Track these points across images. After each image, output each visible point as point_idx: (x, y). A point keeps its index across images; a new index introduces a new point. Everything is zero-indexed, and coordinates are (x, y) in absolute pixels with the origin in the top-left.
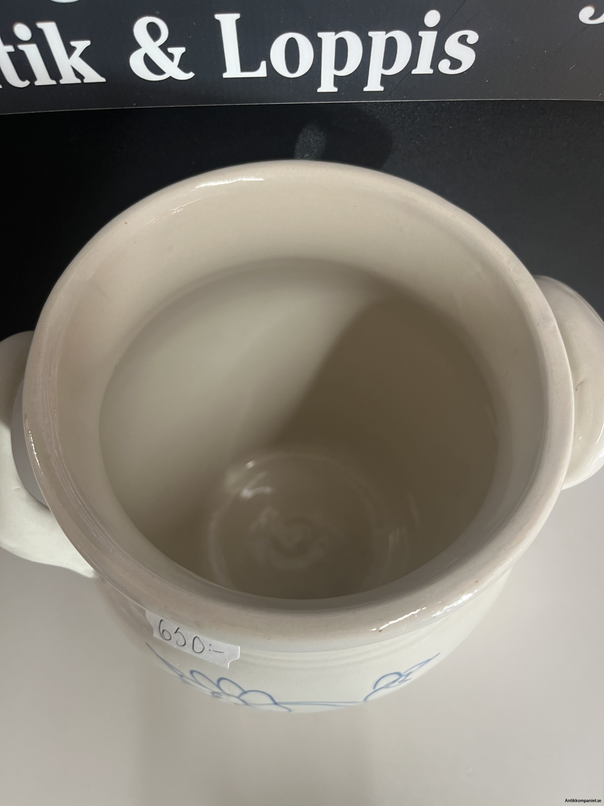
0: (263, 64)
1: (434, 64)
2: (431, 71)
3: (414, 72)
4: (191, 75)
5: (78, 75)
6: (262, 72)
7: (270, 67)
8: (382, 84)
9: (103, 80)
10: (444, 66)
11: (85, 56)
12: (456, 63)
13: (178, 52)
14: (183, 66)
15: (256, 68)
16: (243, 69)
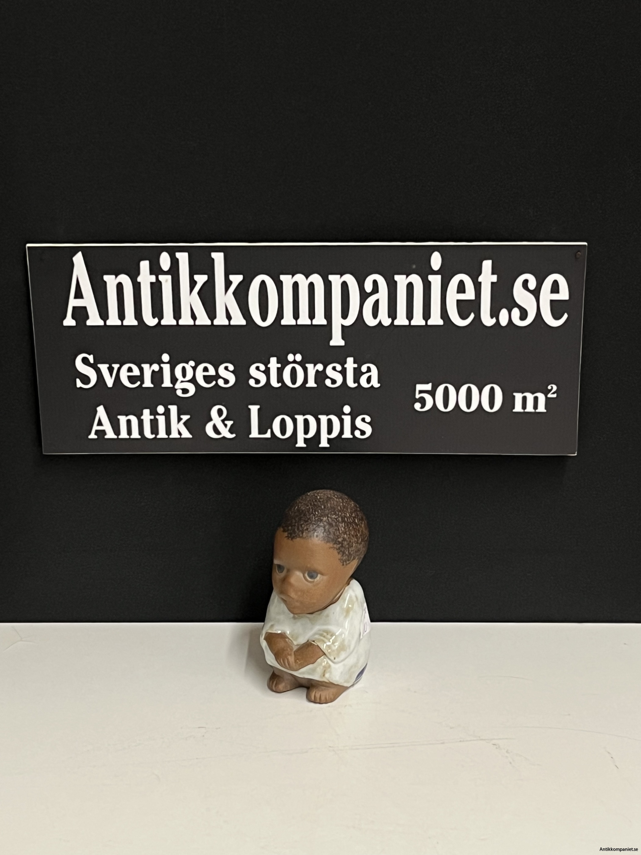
0: (269, 431)
1: (352, 433)
2: (351, 437)
3: (343, 437)
4: (234, 435)
5: (180, 433)
6: (268, 435)
7: (272, 433)
8: (328, 443)
9: (190, 436)
10: (357, 434)
11: (185, 424)
12: (363, 433)
13: (229, 423)
14: (231, 431)
15: (265, 433)
16: (260, 433)
